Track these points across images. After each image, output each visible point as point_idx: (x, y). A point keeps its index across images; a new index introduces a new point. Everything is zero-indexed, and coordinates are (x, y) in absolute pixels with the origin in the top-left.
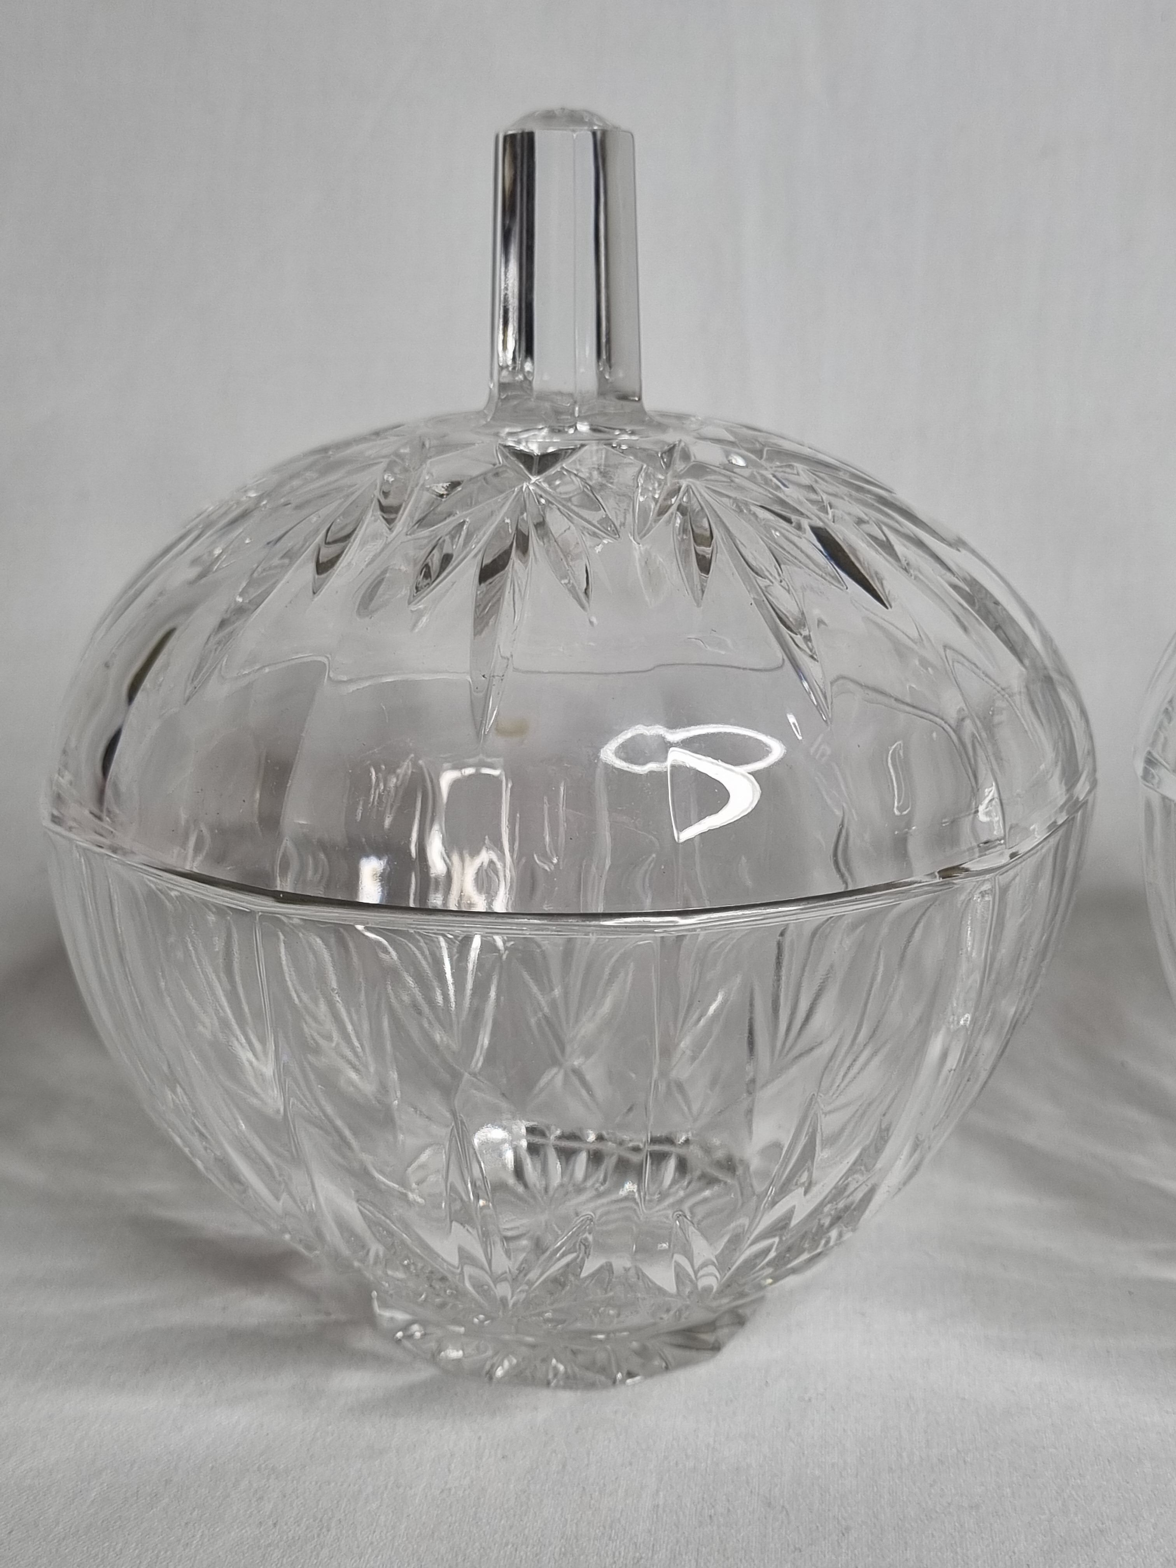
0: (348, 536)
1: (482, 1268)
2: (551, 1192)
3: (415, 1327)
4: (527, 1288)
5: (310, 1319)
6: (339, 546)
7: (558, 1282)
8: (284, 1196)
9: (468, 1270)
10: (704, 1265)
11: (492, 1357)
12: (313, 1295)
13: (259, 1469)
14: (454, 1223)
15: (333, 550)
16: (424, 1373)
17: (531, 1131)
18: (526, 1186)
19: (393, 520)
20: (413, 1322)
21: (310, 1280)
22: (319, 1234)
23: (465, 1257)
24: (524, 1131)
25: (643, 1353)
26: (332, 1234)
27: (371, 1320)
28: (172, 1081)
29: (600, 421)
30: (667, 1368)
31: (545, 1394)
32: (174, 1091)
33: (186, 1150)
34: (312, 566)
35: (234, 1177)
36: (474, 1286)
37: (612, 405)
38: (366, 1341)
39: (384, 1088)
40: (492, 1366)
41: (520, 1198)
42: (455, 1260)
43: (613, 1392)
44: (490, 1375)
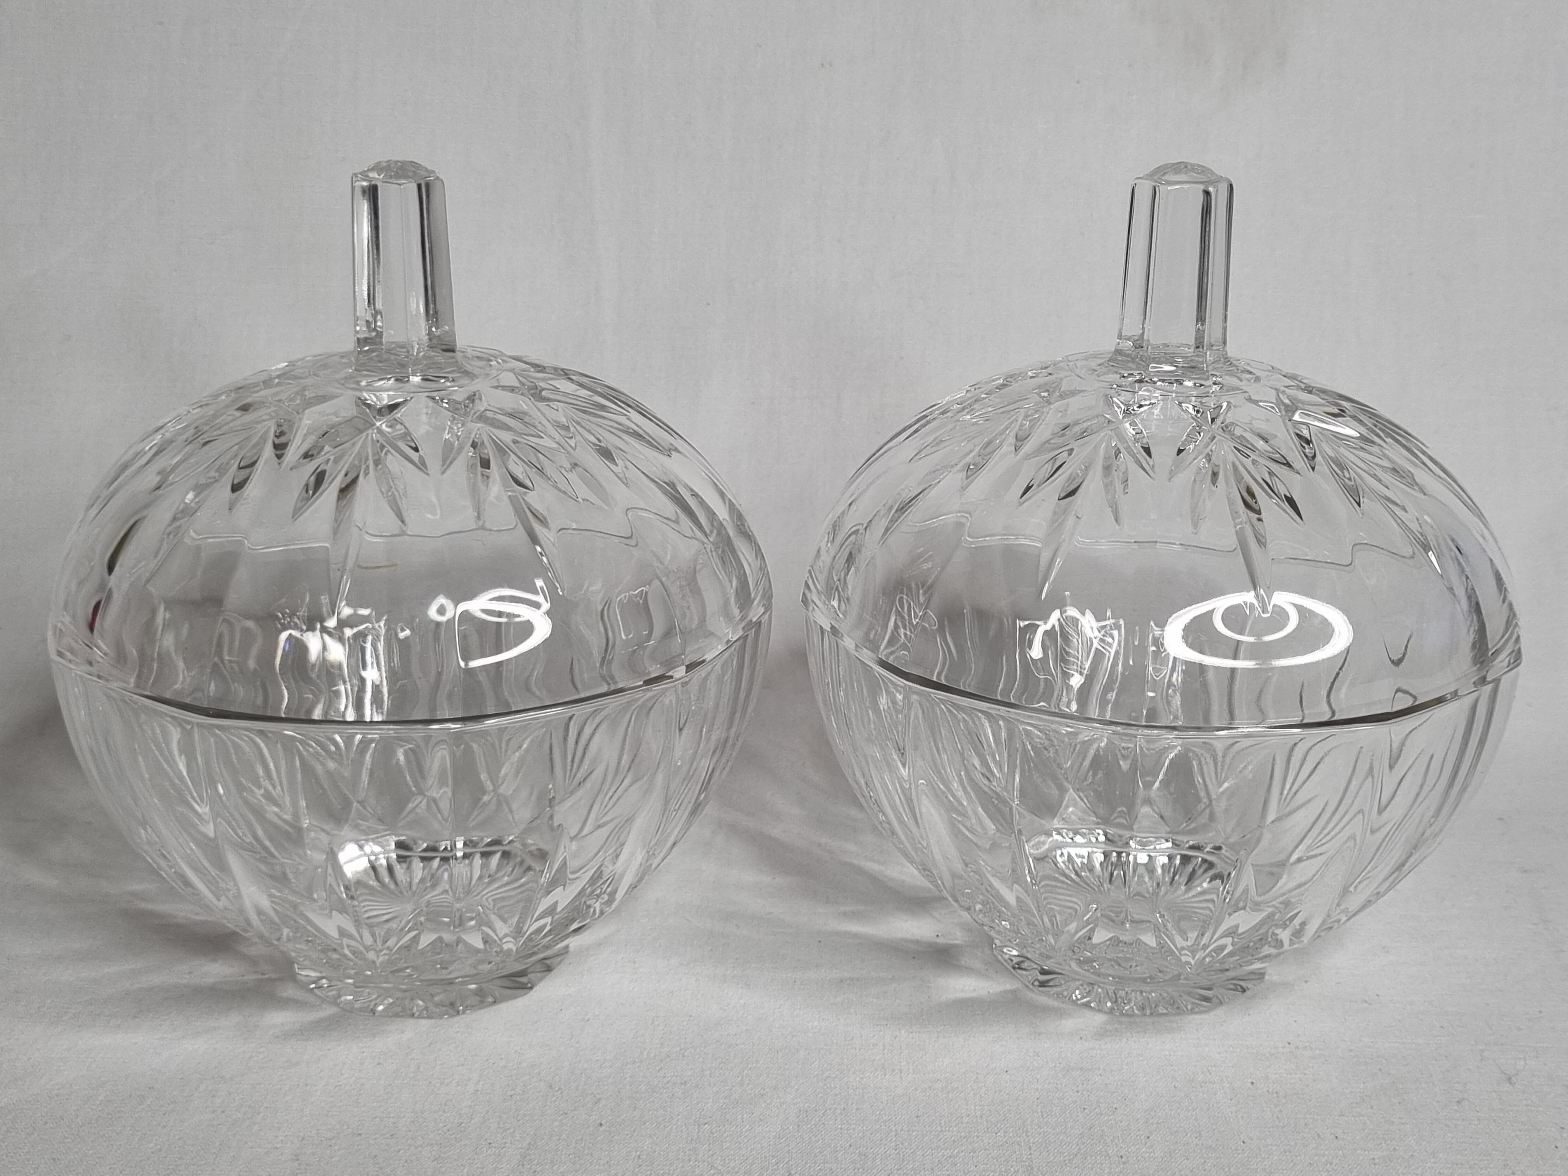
0: (253, 464)
1: (358, 941)
2: (414, 887)
3: (324, 981)
4: (388, 952)
5: (251, 977)
6: (248, 471)
7: (407, 947)
8: (223, 898)
9: (345, 941)
10: (506, 935)
11: (376, 999)
12: (253, 961)
13: (213, 1078)
14: (334, 912)
15: (244, 473)
16: (330, 1011)
17: (400, 845)
18: (396, 884)
19: (283, 454)
20: (322, 978)
21: (253, 951)
22: (247, 921)
23: (343, 933)
24: (393, 846)
25: (481, 994)
26: (255, 920)
27: (293, 977)
28: (144, 824)
29: (431, 372)
30: (495, 1002)
31: (411, 1021)
32: (146, 830)
33: (154, 865)
34: (229, 488)
35: (187, 883)
36: (350, 951)
37: (440, 358)
38: (289, 991)
39: (296, 816)
40: (376, 1004)
41: (392, 892)
42: (335, 934)
43: (457, 1019)
44: (373, 1011)
